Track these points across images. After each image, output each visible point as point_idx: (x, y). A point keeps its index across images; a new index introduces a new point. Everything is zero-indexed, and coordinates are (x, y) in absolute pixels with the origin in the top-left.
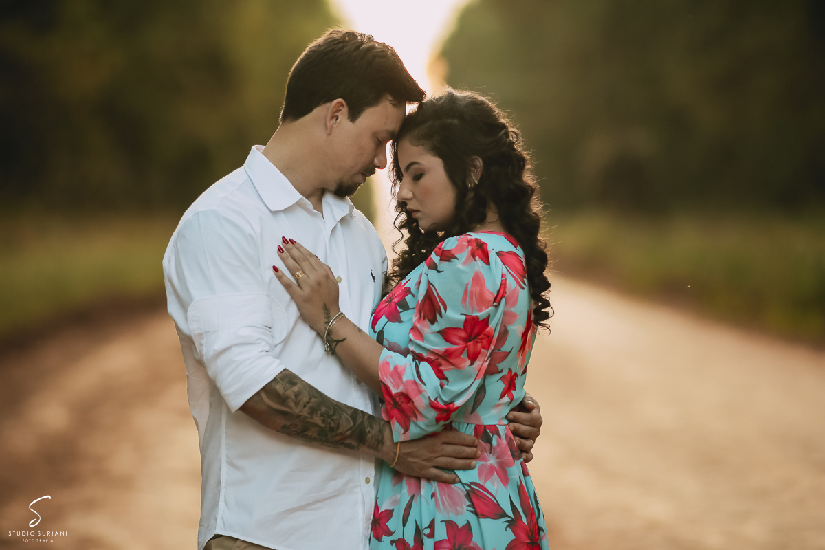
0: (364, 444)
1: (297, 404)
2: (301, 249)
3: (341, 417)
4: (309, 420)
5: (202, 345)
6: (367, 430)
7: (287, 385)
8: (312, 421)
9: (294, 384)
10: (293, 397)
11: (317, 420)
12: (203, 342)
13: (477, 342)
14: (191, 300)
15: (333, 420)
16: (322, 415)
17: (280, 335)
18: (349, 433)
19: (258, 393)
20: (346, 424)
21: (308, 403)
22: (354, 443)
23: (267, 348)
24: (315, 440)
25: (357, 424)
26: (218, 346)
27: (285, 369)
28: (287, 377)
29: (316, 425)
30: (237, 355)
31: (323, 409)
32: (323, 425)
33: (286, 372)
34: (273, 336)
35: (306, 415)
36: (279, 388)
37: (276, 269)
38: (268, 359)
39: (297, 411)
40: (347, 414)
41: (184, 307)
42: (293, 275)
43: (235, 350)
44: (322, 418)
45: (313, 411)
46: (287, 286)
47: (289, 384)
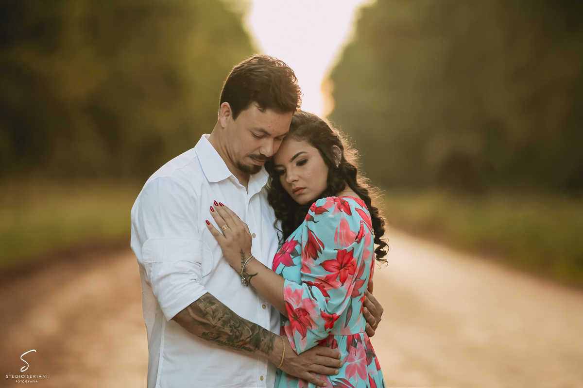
0: (259, 349)
1: (214, 318)
2: (227, 210)
3: (243, 329)
4: (222, 330)
5: (150, 271)
6: (262, 338)
7: (207, 304)
8: (223, 330)
9: (213, 304)
10: (212, 313)
11: (227, 330)
12: (152, 269)
13: (346, 269)
14: (147, 238)
15: (238, 330)
16: (231, 327)
17: (207, 269)
18: (248, 340)
19: (186, 308)
20: (246, 334)
21: (222, 318)
22: (251, 347)
23: (196, 278)
24: (225, 344)
25: (255, 334)
26: (161, 273)
27: (207, 293)
28: (208, 299)
29: (226, 334)
30: (173, 280)
31: (232, 322)
32: (231, 334)
33: (208, 295)
34: (201, 270)
35: (220, 326)
36: (201, 306)
37: (208, 223)
38: (196, 285)
39: (213, 323)
40: (248, 327)
41: (141, 243)
42: (220, 227)
43: (172, 277)
44: (231, 329)
45: (225, 323)
46: (216, 235)
47: (209, 303)
